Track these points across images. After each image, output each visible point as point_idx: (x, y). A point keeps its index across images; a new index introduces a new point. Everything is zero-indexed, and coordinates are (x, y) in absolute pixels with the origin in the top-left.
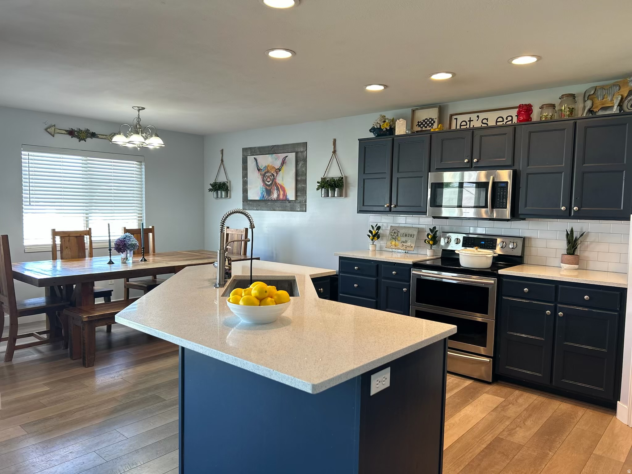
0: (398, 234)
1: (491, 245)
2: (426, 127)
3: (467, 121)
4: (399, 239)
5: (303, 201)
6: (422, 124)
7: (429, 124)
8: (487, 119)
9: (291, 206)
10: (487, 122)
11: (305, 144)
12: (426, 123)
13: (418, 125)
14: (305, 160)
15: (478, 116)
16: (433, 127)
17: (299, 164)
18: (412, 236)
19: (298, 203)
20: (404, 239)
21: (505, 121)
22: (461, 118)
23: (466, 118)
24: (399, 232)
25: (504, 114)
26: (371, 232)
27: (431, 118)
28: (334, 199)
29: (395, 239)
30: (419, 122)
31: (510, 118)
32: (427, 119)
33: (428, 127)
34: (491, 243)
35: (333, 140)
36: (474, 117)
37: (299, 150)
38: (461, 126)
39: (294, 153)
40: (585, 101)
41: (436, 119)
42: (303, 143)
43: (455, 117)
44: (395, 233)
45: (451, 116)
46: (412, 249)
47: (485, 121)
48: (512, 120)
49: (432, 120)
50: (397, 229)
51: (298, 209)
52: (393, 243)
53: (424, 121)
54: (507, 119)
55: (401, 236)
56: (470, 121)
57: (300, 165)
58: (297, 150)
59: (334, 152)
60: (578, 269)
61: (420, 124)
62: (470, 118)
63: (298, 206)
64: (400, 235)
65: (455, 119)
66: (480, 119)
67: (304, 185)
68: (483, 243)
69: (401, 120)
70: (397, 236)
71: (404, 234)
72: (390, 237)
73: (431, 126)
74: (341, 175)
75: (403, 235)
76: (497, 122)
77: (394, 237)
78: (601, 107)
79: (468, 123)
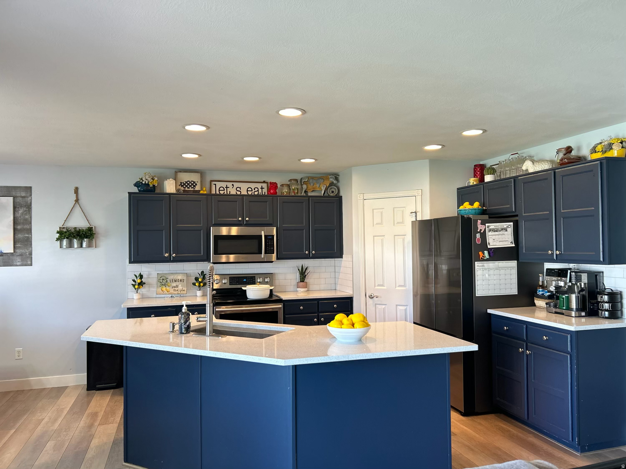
0: (167, 280)
1: (252, 281)
2: (188, 188)
3: (225, 188)
4: (169, 284)
5: (27, 254)
6: (184, 184)
7: (191, 185)
8: (240, 188)
9: (4, 259)
10: (240, 190)
11: (29, 189)
12: (188, 184)
13: (181, 185)
14: (29, 207)
15: (233, 185)
16: (195, 188)
17: (18, 211)
18: (182, 281)
19: (17, 256)
20: (174, 284)
21: (254, 191)
22: (219, 185)
23: (224, 185)
24: (167, 278)
25: (253, 186)
26: (134, 281)
27: (193, 181)
28: (80, 250)
29: (165, 285)
30: (181, 183)
31: (256, 189)
32: (189, 181)
33: (190, 188)
34: (252, 279)
35: (74, 188)
36: (230, 185)
37: (18, 195)
38: (219, 190)
39: (12, 197)
40: (302, 185)
41: (198, 182)
42: (26, 187)
43: (215, 183)
44: (163, 279)
45: (212, 181)
46: (185, 292)
47: (238, 189)
48: (258, 191)
49: (194, 182)
50: (165, 276)
51: (18, 264)
52: (164, 289)
53: (186, 182)
54: (254, 189)
55: (171, 282)
56: (227, 187)
57: (20, 212)
58: (14, 194)
59: (77, 201)
60: (307, 291)
61: (182, 184)
62: (227, 185)
63: (18, 260)
64: (169, 281)
65: (214, 184)
66: (235, 187)
67: (28, 234)
68: (245, 280)
69: (171, 179)
70: (166, 282)
71: (174, 280)
72: (159, 284)
73: (193, 188)
74: (89, 225)
75: (172, 281)
76: (247, 191)
77: (163, 283)
78: (312, 190)
79: (225, 189)
